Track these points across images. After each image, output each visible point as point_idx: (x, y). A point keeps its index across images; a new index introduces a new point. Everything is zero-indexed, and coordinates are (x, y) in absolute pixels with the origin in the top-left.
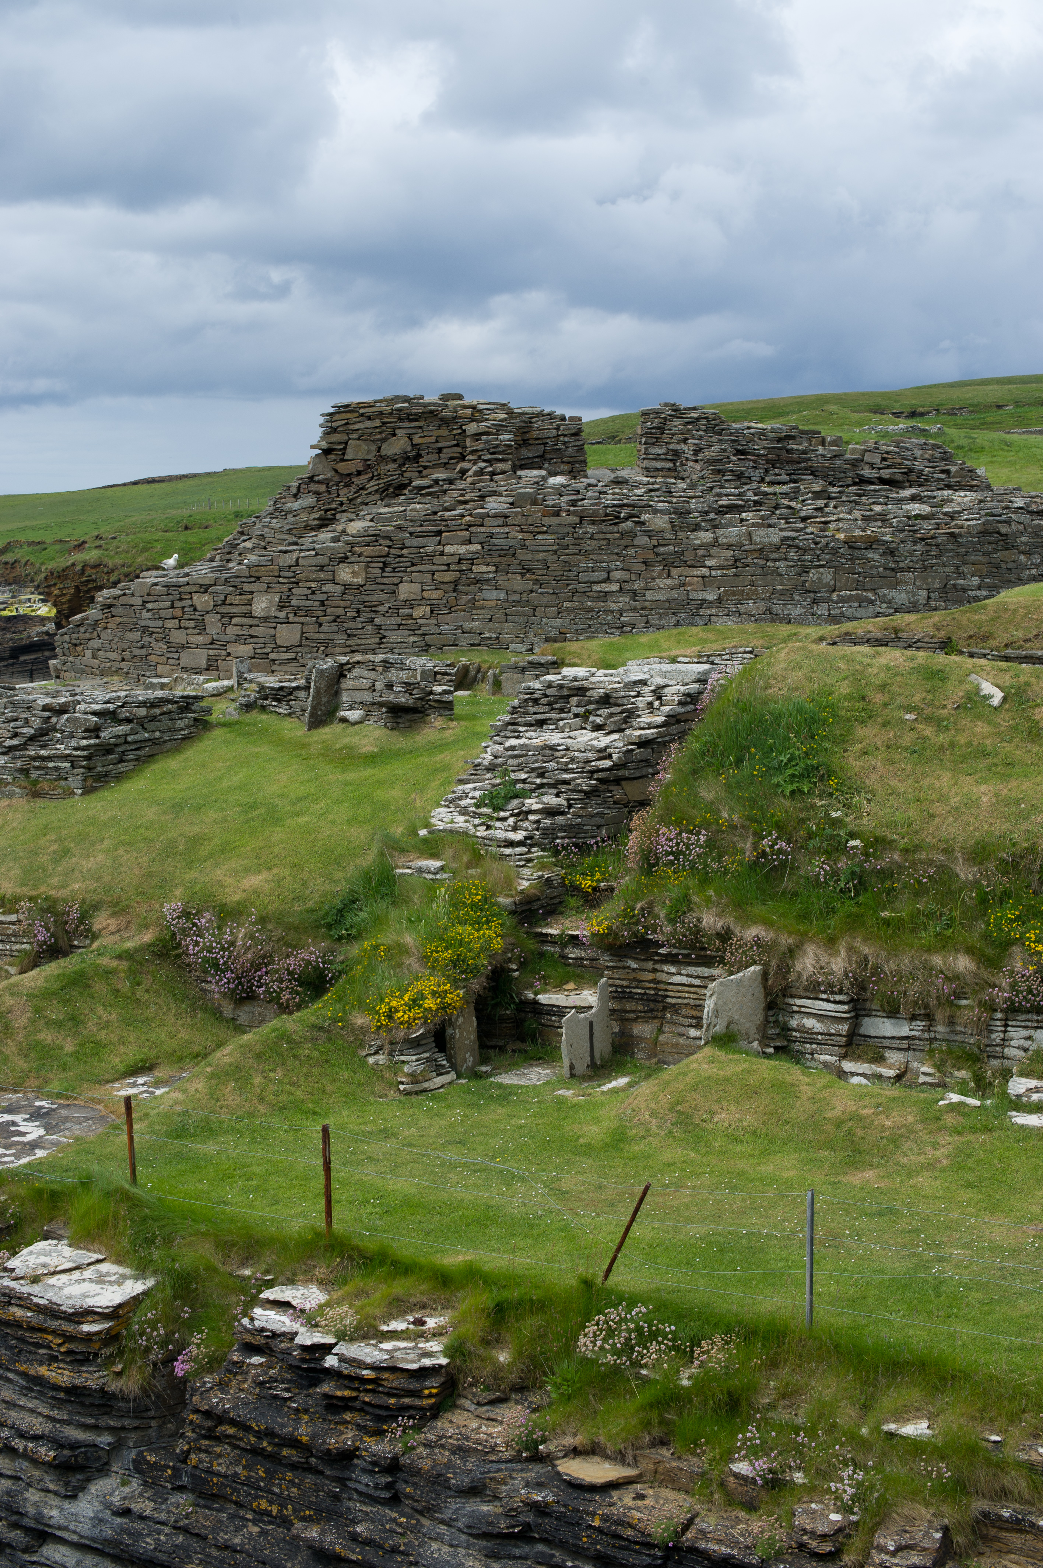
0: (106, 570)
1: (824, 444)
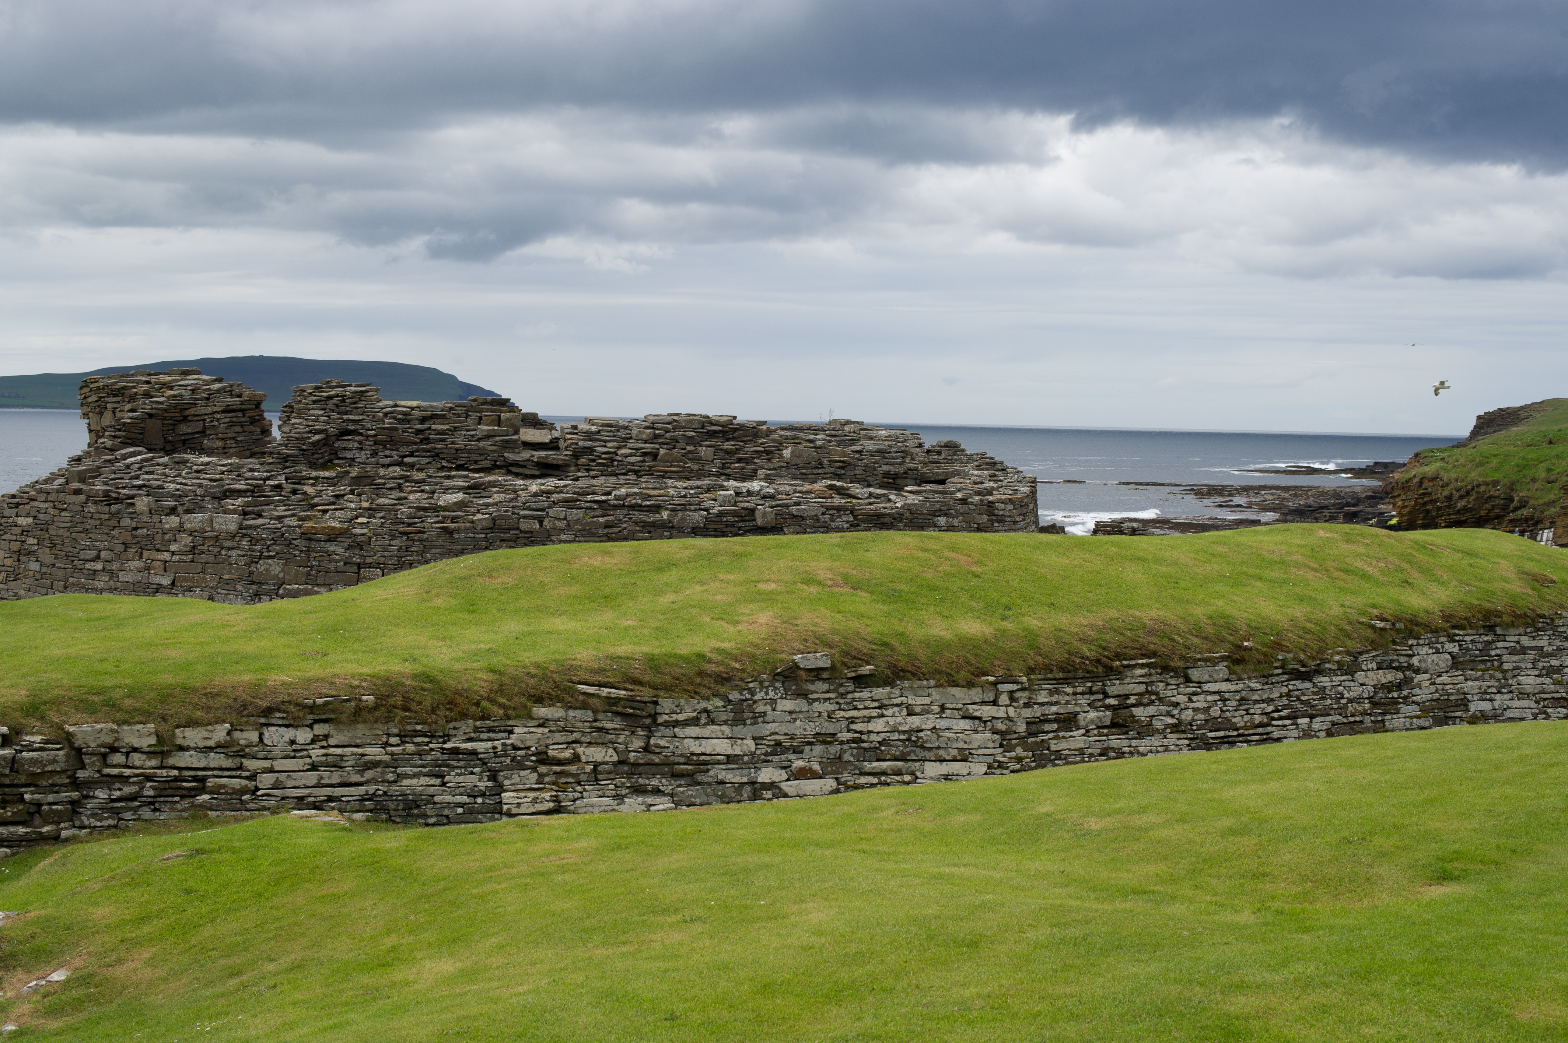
1: (497, 423)
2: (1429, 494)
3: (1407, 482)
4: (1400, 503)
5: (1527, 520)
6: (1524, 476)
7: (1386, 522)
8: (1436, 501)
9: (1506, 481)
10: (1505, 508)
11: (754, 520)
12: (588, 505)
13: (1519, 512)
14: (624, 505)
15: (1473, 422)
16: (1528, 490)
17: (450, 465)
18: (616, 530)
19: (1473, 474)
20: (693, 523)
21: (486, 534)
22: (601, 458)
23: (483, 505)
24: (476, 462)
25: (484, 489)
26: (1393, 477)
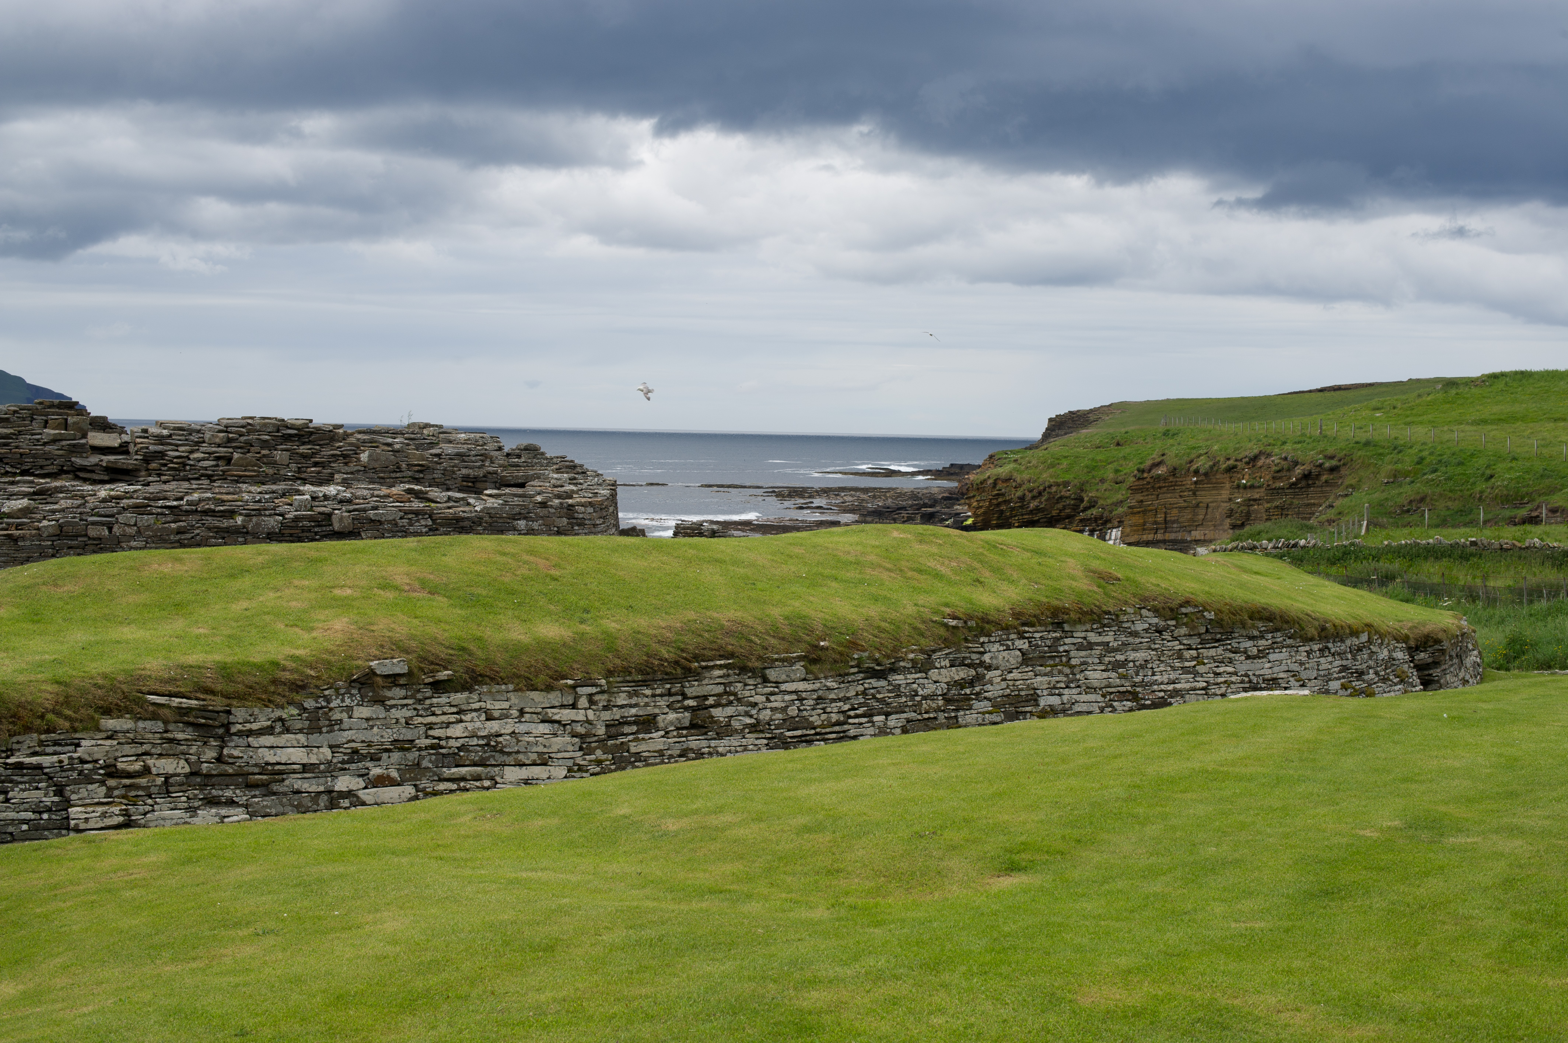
0: (1014, 484)
1: (63, 427)
2: (1003, 495)
3: (982, 483)
4: (975, 504)
5: (1096, 519)
6: (1093, 477)
7: (962, 523)
8: (1009, 501)
9: (1076, 481)
10: (1075, 508)
11: (331, 525)
12: (159, 510)
13: (1089, 512)
14: (196, 511)
15: (1045, 425)
16: (1097, 490)
17: (14, 470)
18: (189, 536)
19: (1045, 475)
20: (268, 528)
21: (53, 541)
22: (172, 462)
23: (49, 511)
24: (42, 467)
25: (50, 495)
26: (968, 479)
